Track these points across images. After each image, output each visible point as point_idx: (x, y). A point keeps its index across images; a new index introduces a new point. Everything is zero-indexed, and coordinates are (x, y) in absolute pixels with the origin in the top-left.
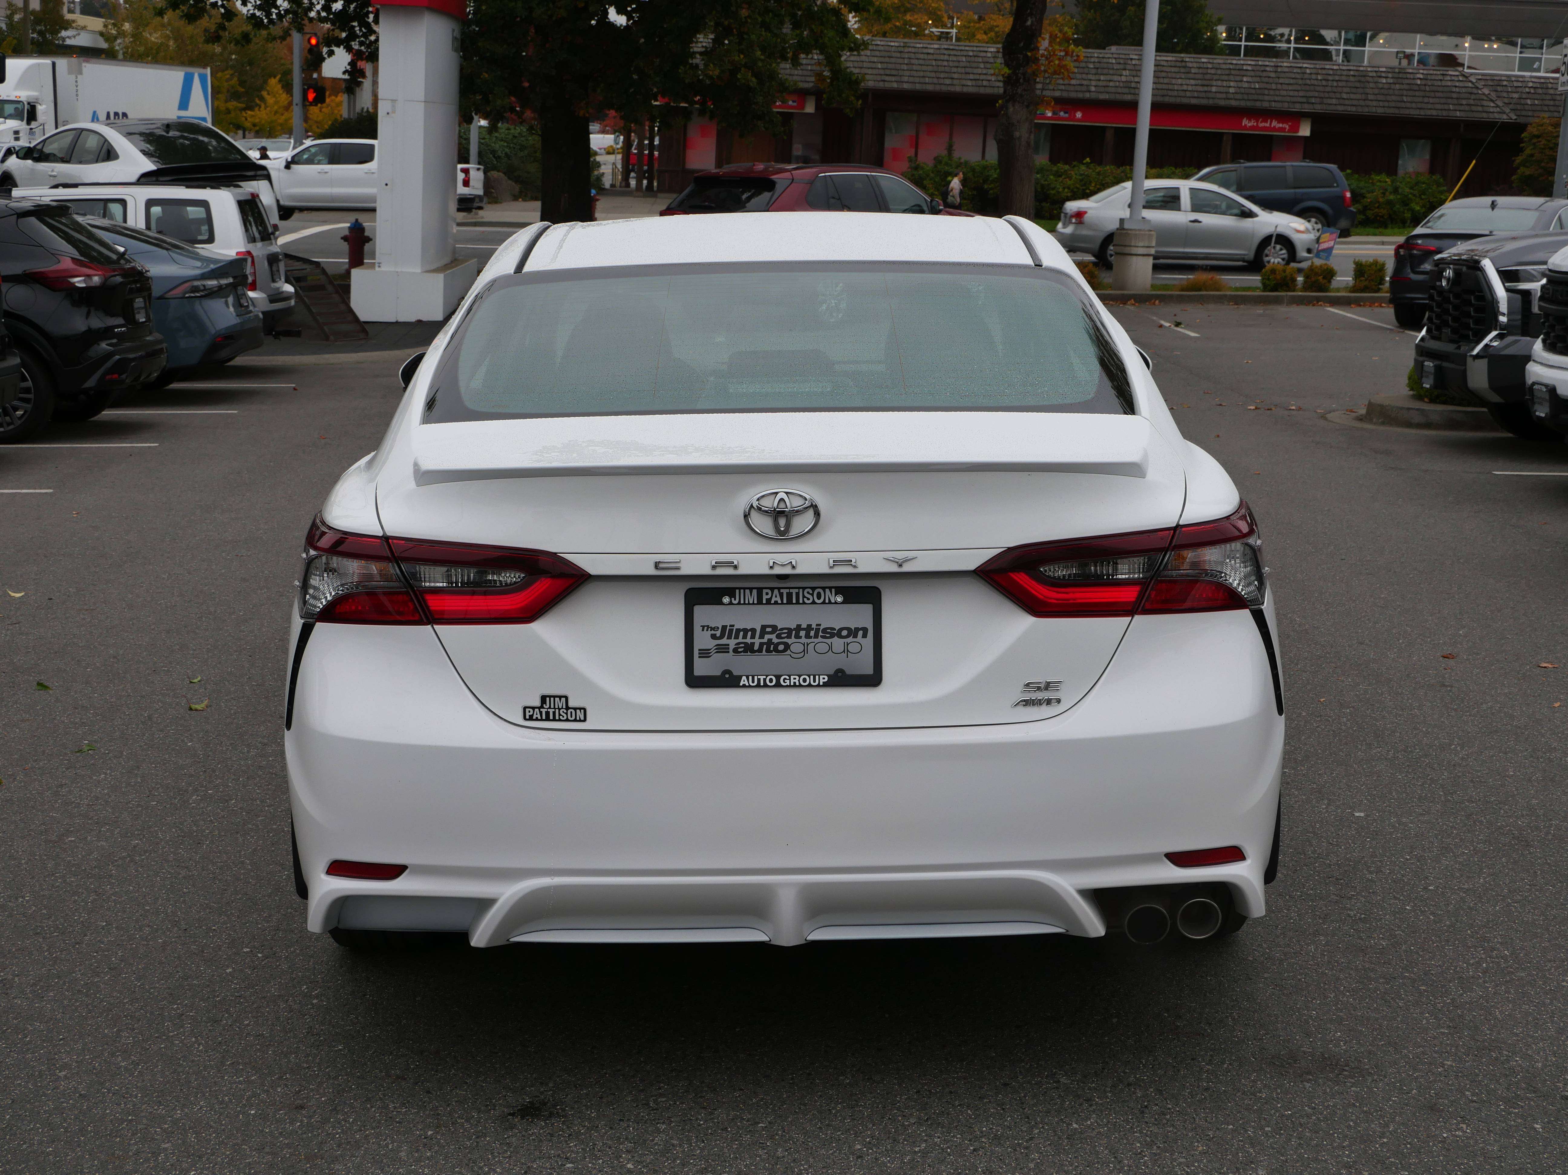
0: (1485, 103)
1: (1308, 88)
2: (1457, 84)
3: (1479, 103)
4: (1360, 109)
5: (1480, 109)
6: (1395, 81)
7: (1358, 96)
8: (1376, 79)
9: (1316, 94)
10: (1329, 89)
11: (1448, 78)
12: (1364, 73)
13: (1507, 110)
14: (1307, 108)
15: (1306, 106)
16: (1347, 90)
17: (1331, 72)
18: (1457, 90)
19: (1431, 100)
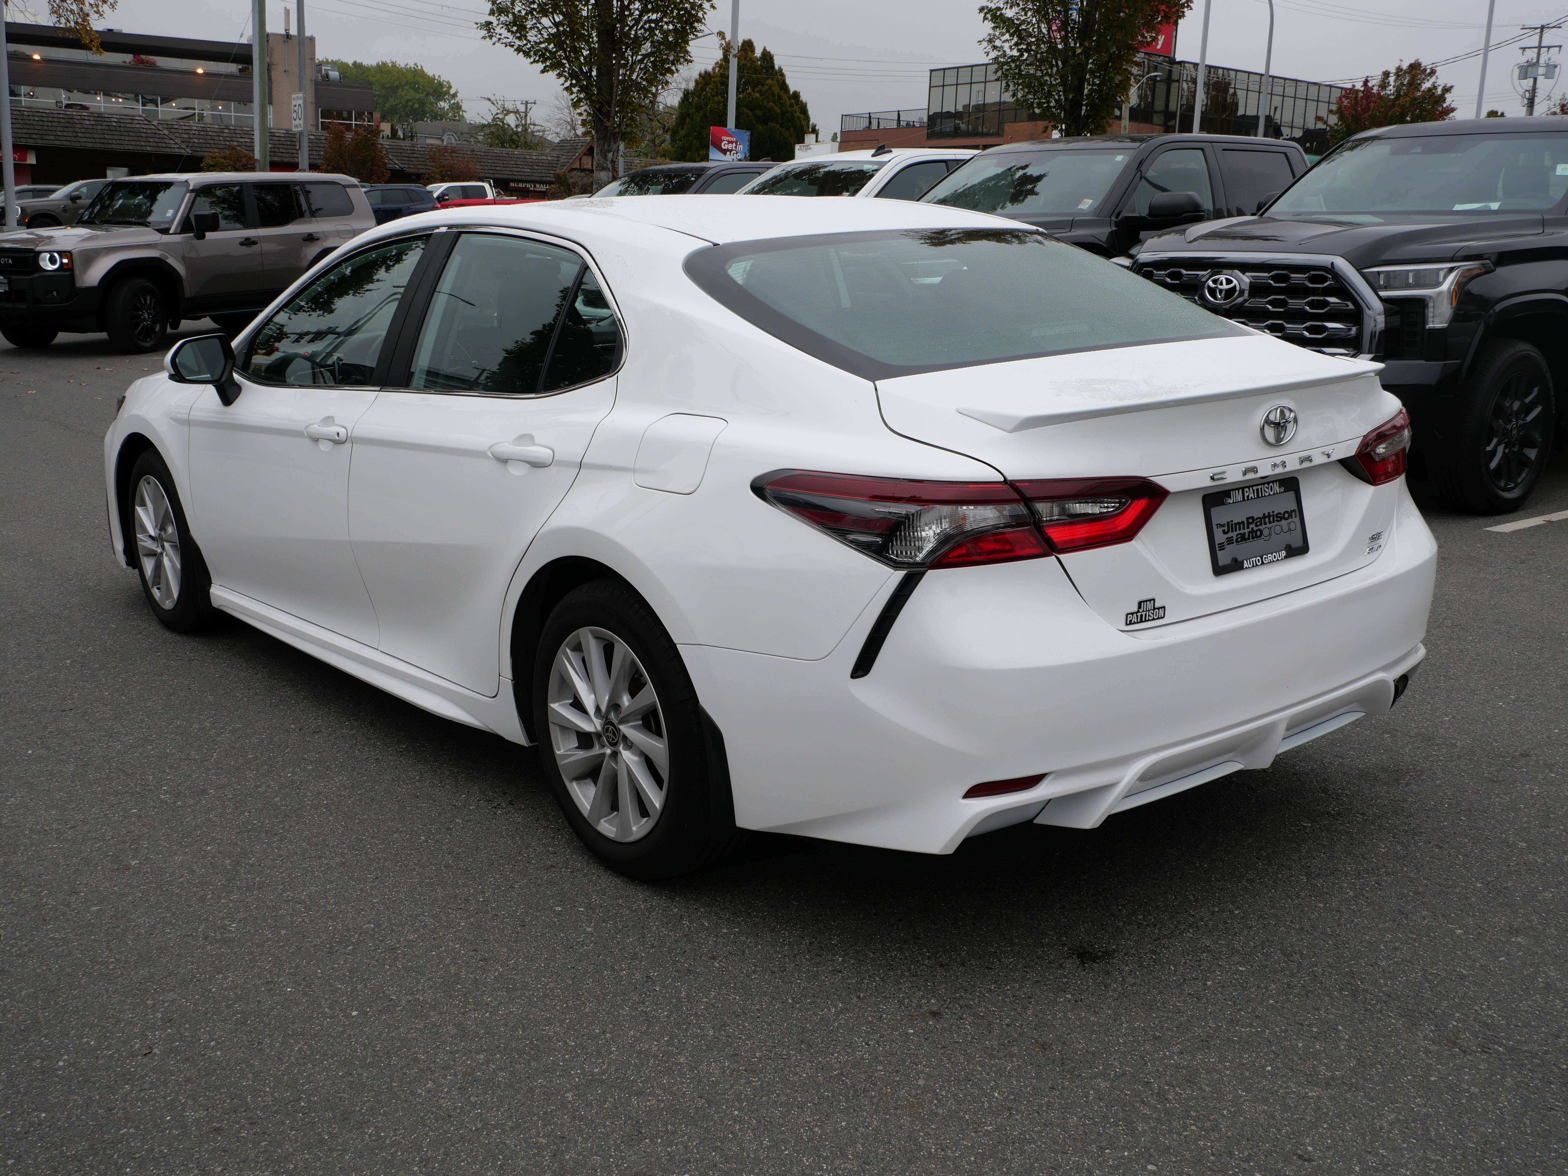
0: (167, 141)
1: (28, 126)
2: (144, 126)
3: (162, 141)
4: (73, 144)
5: (164, 145)
6: (97, 123)
7: (71, 134)
8: (82, 121)
9: (36, 132)
10: (45, 128)
11: (136, 122)
12: (71, 117)
13: (184, 147)
14: (31, 142)
15: (30, 140)
16: (61, 129)
17: (45, 115)
18: (145, 131)
19: (127, 138)
